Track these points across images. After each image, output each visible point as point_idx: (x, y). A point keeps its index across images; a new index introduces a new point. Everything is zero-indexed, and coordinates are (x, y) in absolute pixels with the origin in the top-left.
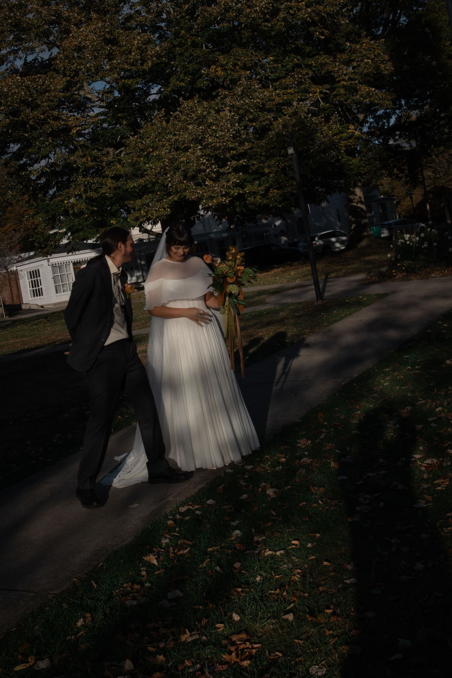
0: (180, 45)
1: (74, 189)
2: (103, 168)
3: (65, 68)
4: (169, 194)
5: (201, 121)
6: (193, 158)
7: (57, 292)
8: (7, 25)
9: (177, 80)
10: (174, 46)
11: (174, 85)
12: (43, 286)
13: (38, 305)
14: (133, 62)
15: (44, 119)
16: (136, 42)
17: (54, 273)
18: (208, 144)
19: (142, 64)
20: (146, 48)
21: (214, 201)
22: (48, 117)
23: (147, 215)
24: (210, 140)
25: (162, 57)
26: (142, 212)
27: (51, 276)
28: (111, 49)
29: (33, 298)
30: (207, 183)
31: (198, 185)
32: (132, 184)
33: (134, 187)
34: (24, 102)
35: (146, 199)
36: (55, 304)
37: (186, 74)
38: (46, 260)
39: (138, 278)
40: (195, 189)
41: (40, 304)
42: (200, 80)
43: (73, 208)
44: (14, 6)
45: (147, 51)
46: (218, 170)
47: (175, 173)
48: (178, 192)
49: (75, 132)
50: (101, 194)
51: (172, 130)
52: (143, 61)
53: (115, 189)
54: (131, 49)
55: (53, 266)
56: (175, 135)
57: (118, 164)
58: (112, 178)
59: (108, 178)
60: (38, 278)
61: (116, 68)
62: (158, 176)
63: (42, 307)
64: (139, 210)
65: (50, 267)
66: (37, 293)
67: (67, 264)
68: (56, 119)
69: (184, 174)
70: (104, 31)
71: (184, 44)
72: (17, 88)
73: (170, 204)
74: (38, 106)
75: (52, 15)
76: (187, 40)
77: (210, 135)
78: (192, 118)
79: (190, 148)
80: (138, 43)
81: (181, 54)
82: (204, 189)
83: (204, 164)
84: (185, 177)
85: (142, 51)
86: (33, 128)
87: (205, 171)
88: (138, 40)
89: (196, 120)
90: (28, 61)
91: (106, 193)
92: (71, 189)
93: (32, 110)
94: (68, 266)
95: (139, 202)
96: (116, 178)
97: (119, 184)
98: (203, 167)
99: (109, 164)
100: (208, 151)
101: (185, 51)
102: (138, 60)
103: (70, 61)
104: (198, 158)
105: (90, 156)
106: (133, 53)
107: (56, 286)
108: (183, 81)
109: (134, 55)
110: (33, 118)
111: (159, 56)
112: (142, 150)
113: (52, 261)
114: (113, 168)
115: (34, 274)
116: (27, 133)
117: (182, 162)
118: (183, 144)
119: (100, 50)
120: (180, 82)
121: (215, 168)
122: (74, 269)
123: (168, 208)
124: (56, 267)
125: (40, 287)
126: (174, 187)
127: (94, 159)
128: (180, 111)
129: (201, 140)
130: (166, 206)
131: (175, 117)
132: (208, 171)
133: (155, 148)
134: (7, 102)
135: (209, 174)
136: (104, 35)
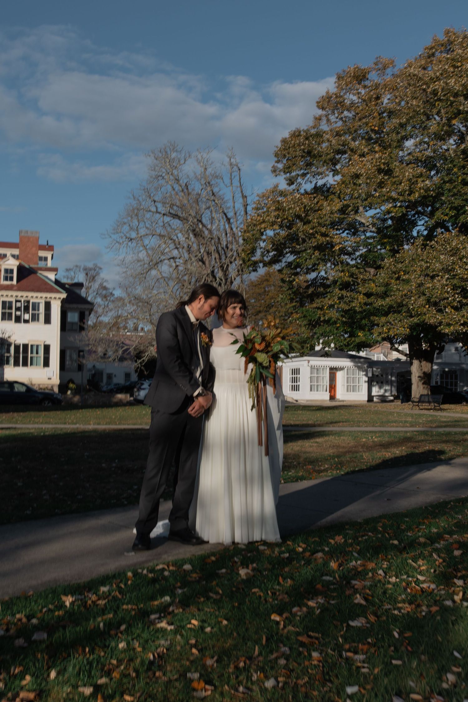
0: (450, 181)
1: (329, 299)
2: (358, 284)
3: (340, 192)
4: (411, 316)
5: (455, 252)
6: (438, 285)
7: (311, 390)
8: (300, 150)
9: (442, 214)
10: (445, 182)
11: (438, 218)
12: (300, 383)
13: (293, 399)
14: (401, 192)
15: (313, 234)
16: (407, 174)
17: (311, 373)
18: (456, 275)
19: (409, 195)
20: (417, 181)
21: (452, 328)
22: (316, 232)
23: (389, 332)
24: (459, 271)
25: (430, 191)
26: (385, 329)
27: (309, 375)
28: (383, 178)
29: (291, 392)
30: (447, 310)
31: (440, 311)
32: (380, 303)
33: (382, 305)
34: (298, 217)
35: (391, 318)
36: (307, 401)
37: (451, 209)
38: (307, 362)
39: (386, 391)
40: (435, 314)
41: (295, 398)
42: (464, 216)
43: (324, 316)
44: (311, 136)
45: (417, 184)
46: (461, 300)
47: (419, 297)
48: (419, 315)
49: (337, 248)
50: (351, 308)
51: (425, 258)
52: (411, 193)
53: (366, 304)
54: (402, 180)
55: (312, 368)
56: (427, 262)
57: (372, 283)
58: (364, 294)
59: (360, 293)
60: (298, 376)
61: (384, 196)
62: (404, 297)
63: (297, 401)
64: (383, 326)
65: (309, 369)
66: (295, 388)
67: (324, 368)
68: (324, 235)
69: (427, 300)
70: (380, 162)
71: (455, 181)
72: (294, 203)
73: (410, 325)
74: (309, 222)
75: (339, 145)
76: (458, 177)
77: (460, 267)
78: (446, 249)
79: (438, 276)
80: (408, 176)
81: (449, 191)
82: (444, 316)
83: (448, 293)
84: (428, 301)
85: (412, 183)
86: (304, 241)
87: (448, 298)
88: (409, 173)
89: (451, 251)
90: (318, 186)
91: (356, 307)
92: (327, 299)
93: (304, 224)
94: (325, 370)
95: (383, 319)
96: (368, 295)
97: (370, 300)
98: (446, 295)
99: (364, 281)
100: (455, 281)
101: (454, 187)
102: (406, 191)
103: (346, 186)
104: (443, 286)
105: (348, 272)
106: (402, 184)
107: (311, 386)
108: (447, 215)
109: (404, 186)
110: (303, 231)
111: (427, 190)
112: (395, 273)
113: (312, 363)
114: (367, 285)
115: (296, 371)
116: (300, 245)
117: (429, 288)
118: (433, 272)
119: (372, 178)
120: (445, 215)
121: (458, 297)
122: (330, 373)
123: (408, 328)
124: (314, 368)
125: (298, 383)
126: (415, 310)
127: (352, 275)
128: (437, 242)
129: (450, 270)
130: (406, 326)
131: (431, 246)
132: (450, 299)
133: (406, 273)
134: (284, 215)
135: (451, 302)
136: (379, 165)
